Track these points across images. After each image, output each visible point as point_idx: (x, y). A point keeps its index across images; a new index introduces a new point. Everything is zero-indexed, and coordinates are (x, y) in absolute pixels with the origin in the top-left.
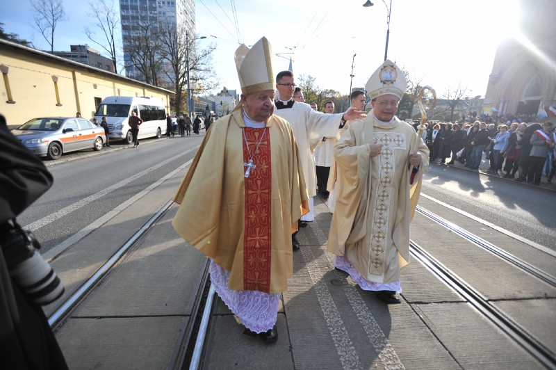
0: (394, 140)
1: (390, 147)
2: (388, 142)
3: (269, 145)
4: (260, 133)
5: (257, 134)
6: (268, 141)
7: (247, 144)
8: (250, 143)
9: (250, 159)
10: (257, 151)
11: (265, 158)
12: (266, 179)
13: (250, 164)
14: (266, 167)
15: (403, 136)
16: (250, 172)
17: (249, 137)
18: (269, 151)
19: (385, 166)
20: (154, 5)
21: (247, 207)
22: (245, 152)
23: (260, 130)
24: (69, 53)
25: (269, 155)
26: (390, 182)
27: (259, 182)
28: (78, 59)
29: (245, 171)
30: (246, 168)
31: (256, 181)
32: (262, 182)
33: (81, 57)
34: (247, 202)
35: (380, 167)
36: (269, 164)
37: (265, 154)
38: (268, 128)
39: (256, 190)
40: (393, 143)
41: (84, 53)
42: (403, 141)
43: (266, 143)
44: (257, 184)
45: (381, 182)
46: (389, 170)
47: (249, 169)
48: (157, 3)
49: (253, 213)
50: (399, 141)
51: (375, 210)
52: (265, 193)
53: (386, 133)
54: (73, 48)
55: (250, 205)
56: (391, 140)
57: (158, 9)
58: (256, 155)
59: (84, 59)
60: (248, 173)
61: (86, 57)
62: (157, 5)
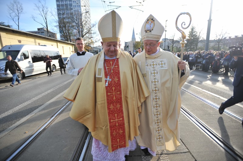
0: (159, 64)
1: (156, 69)
2: (155, 66)
3: (118, 67)
4: (113, 62)
5: (111, 62)
6: (118, 65)
7: (107, 68)
8: (108, 67)
9: (108, 76)
10: (112, 71)
11: (116, 75)
12: (117, 86)
13: (108, 79)
14: (117, 79)
15: (165, 60)
16: (108, 83)
17: (107, 64)
18: (119, 71)
19: (154, 81)
20: (71, 8)
21: (108, 102)
22: (105, 73)
23: (113, 60)
24: (36, 31)
25: (119, 73)
26: (158, 90)
27: (114, 88)
28: (40, 34)
29: (106, 83)
30: (106, 81)
31: (112, 88)
32: (115, 88)
33: (42, 33)
34: (108, 99)
35: (151, 82)
36: (119, 78)
37: (116, 73)
38: (118, 59)
39: (112, 93)
40: (158, 66)
41: (43, 31)
42: (165, 64)
43: (116, 66)
44: (112, 90)
45: (153, 90)
46: (156, 83)
47: (107, 81)
48: (73, 6)
49: (112, 105)
50: (162, 64)
51: (153, 108)
52: (118, 94)
53: (153, 60)
54: (39, 29)
55: (110, 101)
56: (156, 65)
57: (73, 9)
58: (111, 73)
59: (43, 34)
60: (107, 84)
61: (43, 32)
62: (73, 7)
